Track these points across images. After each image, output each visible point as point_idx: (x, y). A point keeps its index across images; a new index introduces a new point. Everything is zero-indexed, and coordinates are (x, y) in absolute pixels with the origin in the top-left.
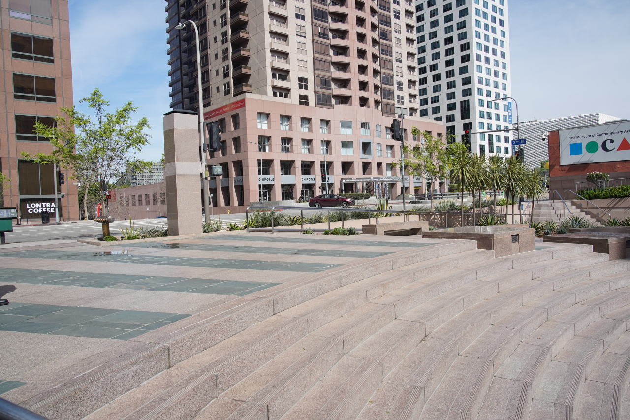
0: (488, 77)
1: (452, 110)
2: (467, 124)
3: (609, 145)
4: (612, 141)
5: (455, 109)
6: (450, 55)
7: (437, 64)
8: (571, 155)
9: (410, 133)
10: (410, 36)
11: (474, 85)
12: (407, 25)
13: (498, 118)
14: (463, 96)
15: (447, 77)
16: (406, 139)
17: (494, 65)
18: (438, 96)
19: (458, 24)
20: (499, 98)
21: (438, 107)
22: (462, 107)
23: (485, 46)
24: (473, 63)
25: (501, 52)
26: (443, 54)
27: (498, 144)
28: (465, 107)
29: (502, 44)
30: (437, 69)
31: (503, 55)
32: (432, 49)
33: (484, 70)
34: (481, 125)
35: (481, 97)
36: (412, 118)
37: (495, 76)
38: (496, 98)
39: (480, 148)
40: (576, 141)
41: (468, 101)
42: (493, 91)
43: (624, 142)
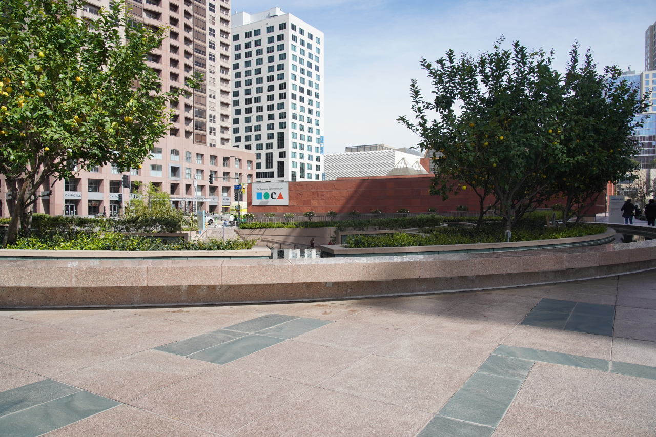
0: (302, 114)
1: (271, 139)
2: (282, 152)
3: (274, 196)
4: (275, 193)
5: (273, 138)
6: (271, 91)
7: (260, 97)
8: (257, 199)
9: (220, 160)
10: (224, 76)
11: (288, 120)
12: (222, 67)
13: (310, 149)
14: (280, 128)
15: (268, 110)
16: (216, 165)
17: (309, 104)
18: (260, 125)
19: (278, 65)
20: (312, 132)
21: (260, 135)
22: (278, 137)
23: (300, 87)
24: (289, 101)
25: (316, 93)
26: (265, 89)
27: (309, 171)
28: (281, 137)
29: (317, 86)
30: (260, 102)
31: (317, 96)
32: (257, 83)
33: (298, 108)
34: (294, 154)
35: (294, 131)
36: (223, 146)
37: (309, 113)
38: (309, 132)
39: (292, 175)
40: (260, 191)
41: (283, 133)
42: (307, 126)
43: (280, 194)
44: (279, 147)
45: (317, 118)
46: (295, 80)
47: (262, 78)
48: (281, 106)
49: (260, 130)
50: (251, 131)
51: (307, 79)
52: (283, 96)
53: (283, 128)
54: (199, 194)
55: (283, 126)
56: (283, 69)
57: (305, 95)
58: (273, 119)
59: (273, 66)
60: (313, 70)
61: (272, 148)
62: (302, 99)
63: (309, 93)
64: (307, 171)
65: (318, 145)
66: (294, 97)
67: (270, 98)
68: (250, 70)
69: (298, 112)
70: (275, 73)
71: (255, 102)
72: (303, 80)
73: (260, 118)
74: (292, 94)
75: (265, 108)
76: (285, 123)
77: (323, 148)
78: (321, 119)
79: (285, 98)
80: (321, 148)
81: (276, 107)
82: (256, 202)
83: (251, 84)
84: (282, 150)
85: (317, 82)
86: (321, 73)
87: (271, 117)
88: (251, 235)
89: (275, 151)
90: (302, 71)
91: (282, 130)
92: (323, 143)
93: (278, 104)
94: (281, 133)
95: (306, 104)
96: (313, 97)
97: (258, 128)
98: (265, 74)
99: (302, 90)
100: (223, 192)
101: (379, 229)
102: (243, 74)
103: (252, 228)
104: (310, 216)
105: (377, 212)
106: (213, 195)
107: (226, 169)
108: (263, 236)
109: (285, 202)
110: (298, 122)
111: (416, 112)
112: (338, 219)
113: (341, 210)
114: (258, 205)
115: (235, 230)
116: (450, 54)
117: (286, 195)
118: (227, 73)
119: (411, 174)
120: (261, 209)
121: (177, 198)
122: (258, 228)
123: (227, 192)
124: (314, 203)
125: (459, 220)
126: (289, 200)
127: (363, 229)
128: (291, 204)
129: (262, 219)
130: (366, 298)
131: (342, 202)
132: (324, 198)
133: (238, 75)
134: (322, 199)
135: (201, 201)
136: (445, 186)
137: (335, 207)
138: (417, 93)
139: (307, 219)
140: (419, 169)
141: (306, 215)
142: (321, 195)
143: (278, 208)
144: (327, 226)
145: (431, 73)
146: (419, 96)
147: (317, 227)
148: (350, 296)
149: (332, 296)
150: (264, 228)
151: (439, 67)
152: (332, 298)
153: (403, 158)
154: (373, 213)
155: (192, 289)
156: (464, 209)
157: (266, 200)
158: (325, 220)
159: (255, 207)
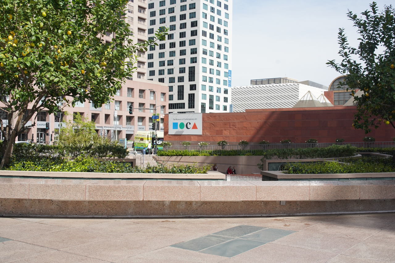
0: (212, 49)
1: (182, 73)
2: (193, 85)
3: (189, 126)
4: (190, 124)
5: (185, 72)
6: (183, 28)
7: (173, 34)
8: (173, 129)
9: (136, 92)
10: (142, 15)
11: (199, 55)
12: (139, 7)
13: (218, 82)
14: (191, 63)
15: (180, 46)
16: (133, 96)
17: (218, 40)
18: (173, 60)
19: (190, 5)
20: (220, 67)
21: (173, 69)
22: (190, 71)
23: (210, 25)
24: (200, 37)
25: (224, 30)
26: (178, 27)
27: (218, 103)
28: (192, 71)
29: (226, 24)
30: (173, 38)
31: (226, 32)
32: (171, 21)
33: (208, 44)
34: (204, 87)
35: (204, 65)
36: (139, 80)
37: (218, 49)
38: (218, 66)
39: (202, 106)
40: (176, 121)
41: (194, 67)
42: (216, 60)
43: (195, 125)
44: (190, 81)
45: (226, 53)
46: (206, 18)
47: (175, 17)
48: (192, 42)
49: (172, 64)
50: (164, 65)
51: (217, 17)
52: (194, 33)
53: (194, 62)
54: (117, 123)
55: (194, 60)
56: (195, 8)
57: (215, 32)
58: (185, 54)
59: (186, 5)
60: (222, 9)
61: (183, 81)
62: (212, 36)
63: (218, 30)
64: (215, 103)
65: (226, 79)
66: (204, 34)
67: (182, 35)
68: (165, 10)
69: (208, 48)
70: (188, 12)
71: (168, 39)
72: (213, 18)
73: (172, 54)
74: (203, 31)
75: (177, 44)
76: (196, 58)
77: (230, 81)
78: (229, 55)
79: (196, 35)
80: (229, 81)
81: (187, 43)
82: (172, 131)
83: (165, 22)
84: (192, 83)
85: (226, 20)
86: (230, 11)
87: (183, 53)
88: (168, 162)
89: (187, 84)
90: (212, 9)
91: (193, 65)
92: (231, 76)
93: (190, 41)
94: (192, 67)
95: (215, 41)
96: (222, 34)
97: (171, 63)
98: (178, 13)
99: (212, 27)
100: (139, 121)
101: (300, 158)
102: (158, 13)
103: (169, 156)
104: (223, 145)
105: (287, 142)
106: (129, 124)
107: (142, 101)
108: (179, 163)
109: (199, 131)
110: (208, 57)
111: (343, 56)
112: (248, 148)
113: (252, 140)
114: (174, 134)
115: (153, 157)
116: (374, 6)
117: (200, 125)
118: (144, 12)
119: (317, 106)
120: (177, 137)
121: (98, 127)
122: (174, 155)
123: (142, 121)
124: (226, 133)
125: (370, 151)
126: (203, 129)
127: (287, 158)
128: (204, 134)
129: (178, 148)
130: (313, 215)
131: (252, 132)
132: (236, 129)
133: (153, 14)
134: (234, 130)
135: (119, 129)
136: (367, 121)
137: (246, 137)
138: (344, 40)
139: (220, 148)
140: (324, 102)
141: (219, 144)
142: (233, 125)
143: (192, 137)
144: (239, 155)
145: (356, 23)
146: (345, 43)
147: (230, 155)
148: (300, 213)
149: (285, 213)
150: (180, 155)
151: (364, 18)
152: (285, 215)
153: (309, 92)
154: (282, 142)
155: (174, 204)
156: (371, 140)
157: (181, 130)
158: (237, 149)
159: (171, 136)
